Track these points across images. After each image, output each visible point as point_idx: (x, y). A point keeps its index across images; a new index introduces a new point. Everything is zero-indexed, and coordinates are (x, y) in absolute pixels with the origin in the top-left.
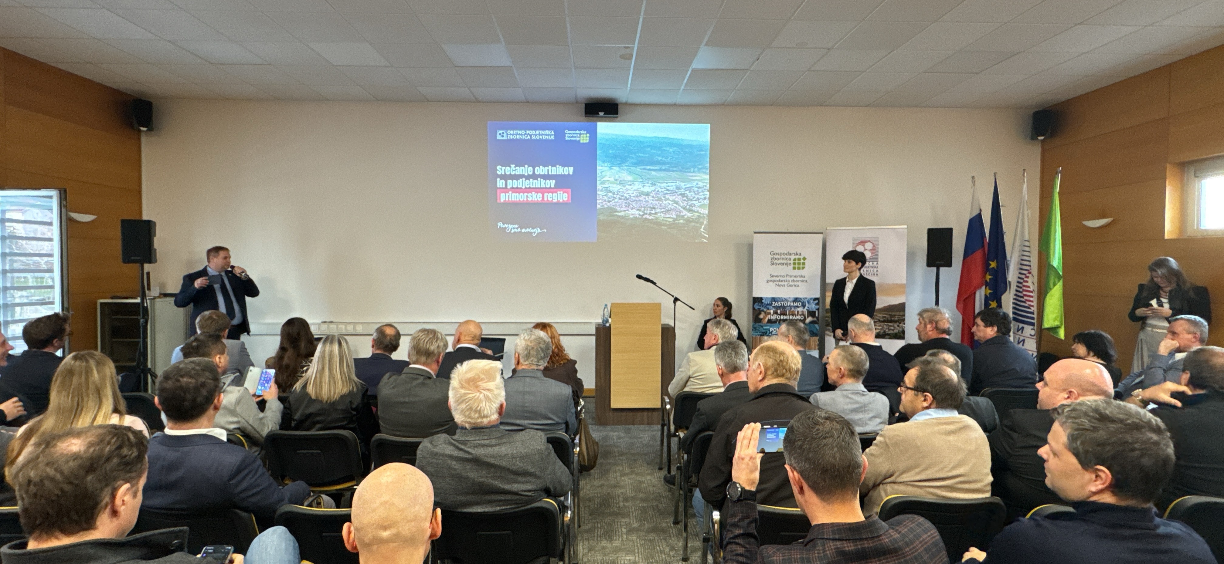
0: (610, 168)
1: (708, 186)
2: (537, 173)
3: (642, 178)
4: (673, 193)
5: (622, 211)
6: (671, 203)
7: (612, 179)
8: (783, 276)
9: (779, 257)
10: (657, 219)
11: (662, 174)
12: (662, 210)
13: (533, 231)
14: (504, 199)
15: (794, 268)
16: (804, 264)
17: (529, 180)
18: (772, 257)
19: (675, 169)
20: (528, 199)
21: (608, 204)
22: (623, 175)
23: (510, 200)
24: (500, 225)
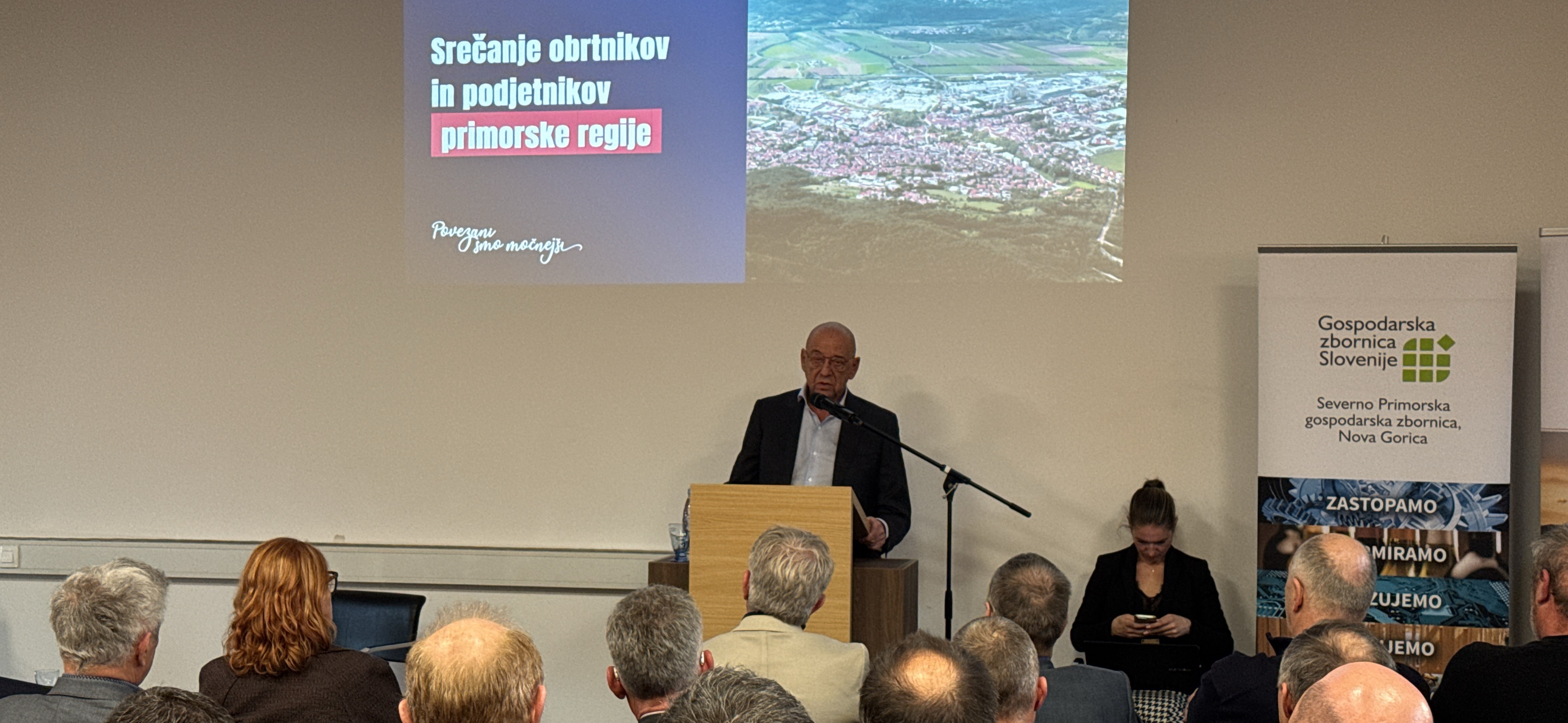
0: (791, 35)
1: (1124, 86)
2: (555, 57)
3: (896, 68)
4: (1001, 113)
5: (826, 180)
6: (993, 148)
7: (795, 73)
8: (1368, 406)
9: (1351, 335)
10: (946, 204)
11: (963, 52)
12: (964, 175)
13: (539, 247)
14: (452, 147)
15: (1408, 376)
16: (1444, 360)
17: (532, 83)
18: (1327, 334)
19: (1009, 32)
20: (528, 143)
21: (784, 156)
22: (833, 57)
23: (471, 146)
24: (441, 229)
